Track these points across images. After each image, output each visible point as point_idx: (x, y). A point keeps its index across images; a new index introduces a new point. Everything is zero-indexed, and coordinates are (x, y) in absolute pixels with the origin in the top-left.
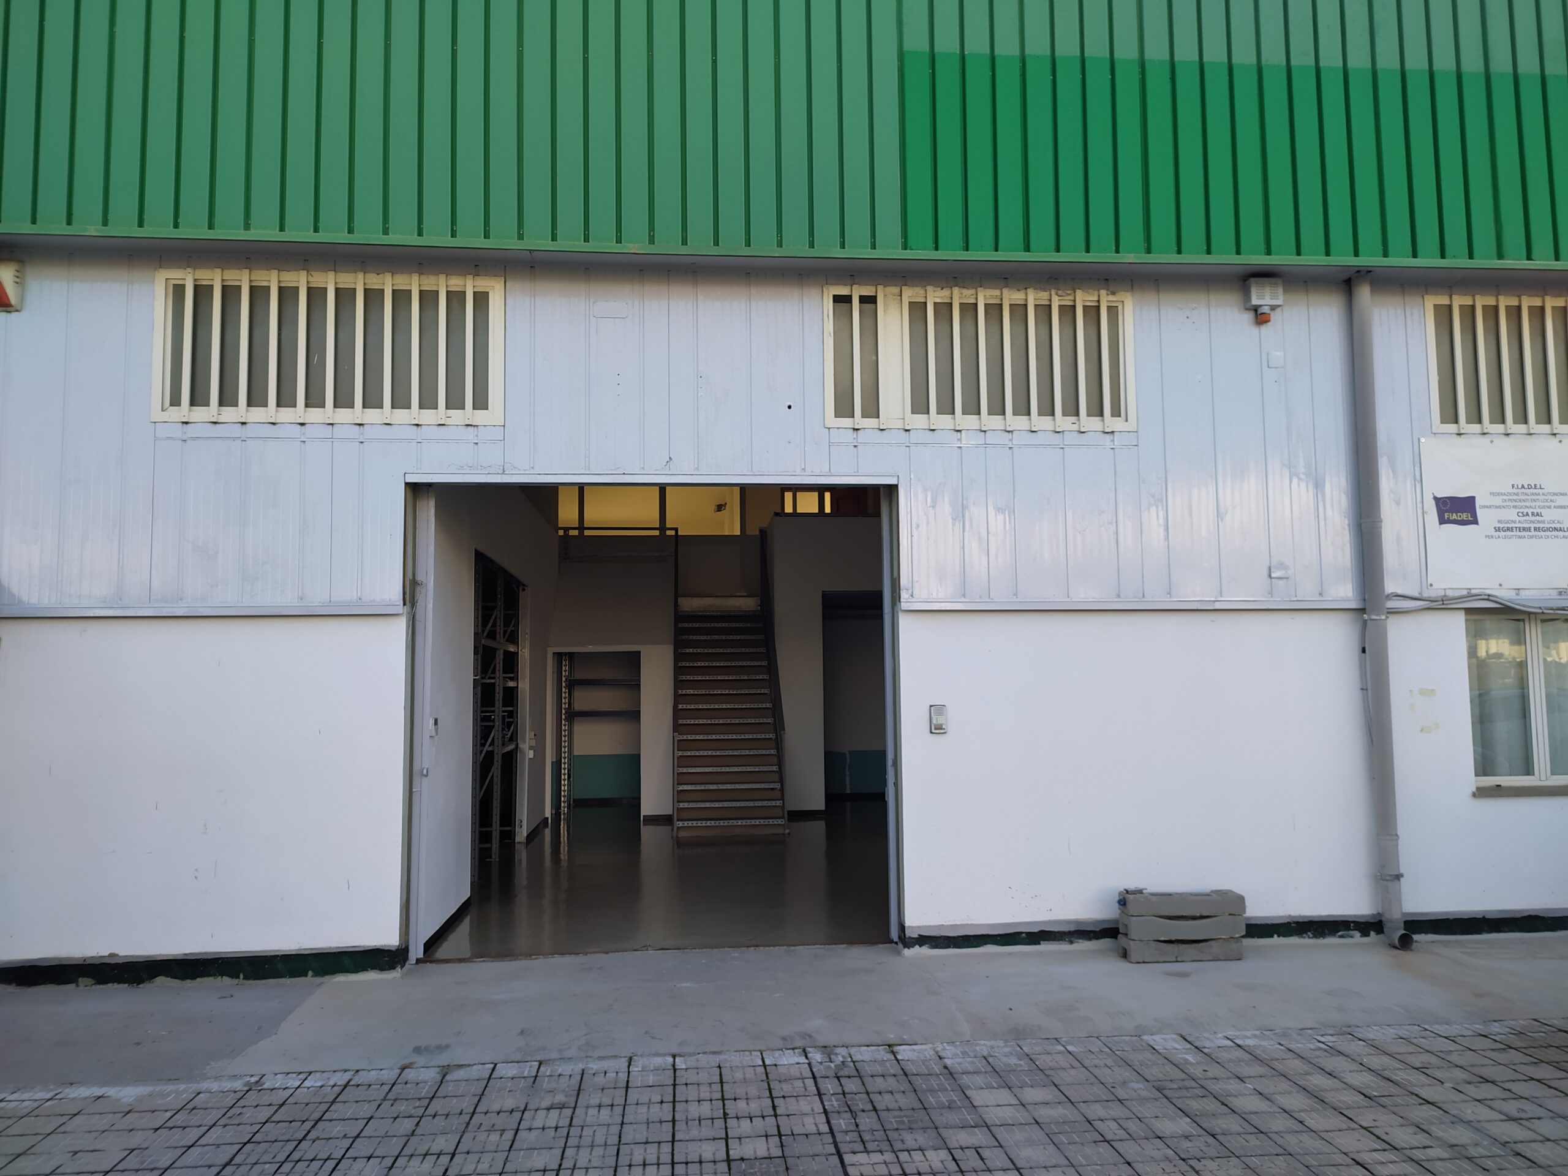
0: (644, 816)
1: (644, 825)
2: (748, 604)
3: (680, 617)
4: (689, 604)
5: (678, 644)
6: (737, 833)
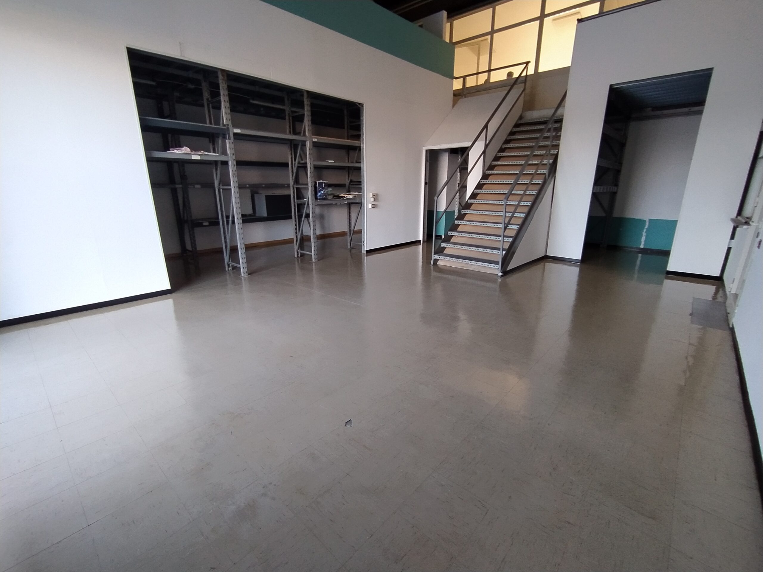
3: (519, 124)
6: (471, 269)
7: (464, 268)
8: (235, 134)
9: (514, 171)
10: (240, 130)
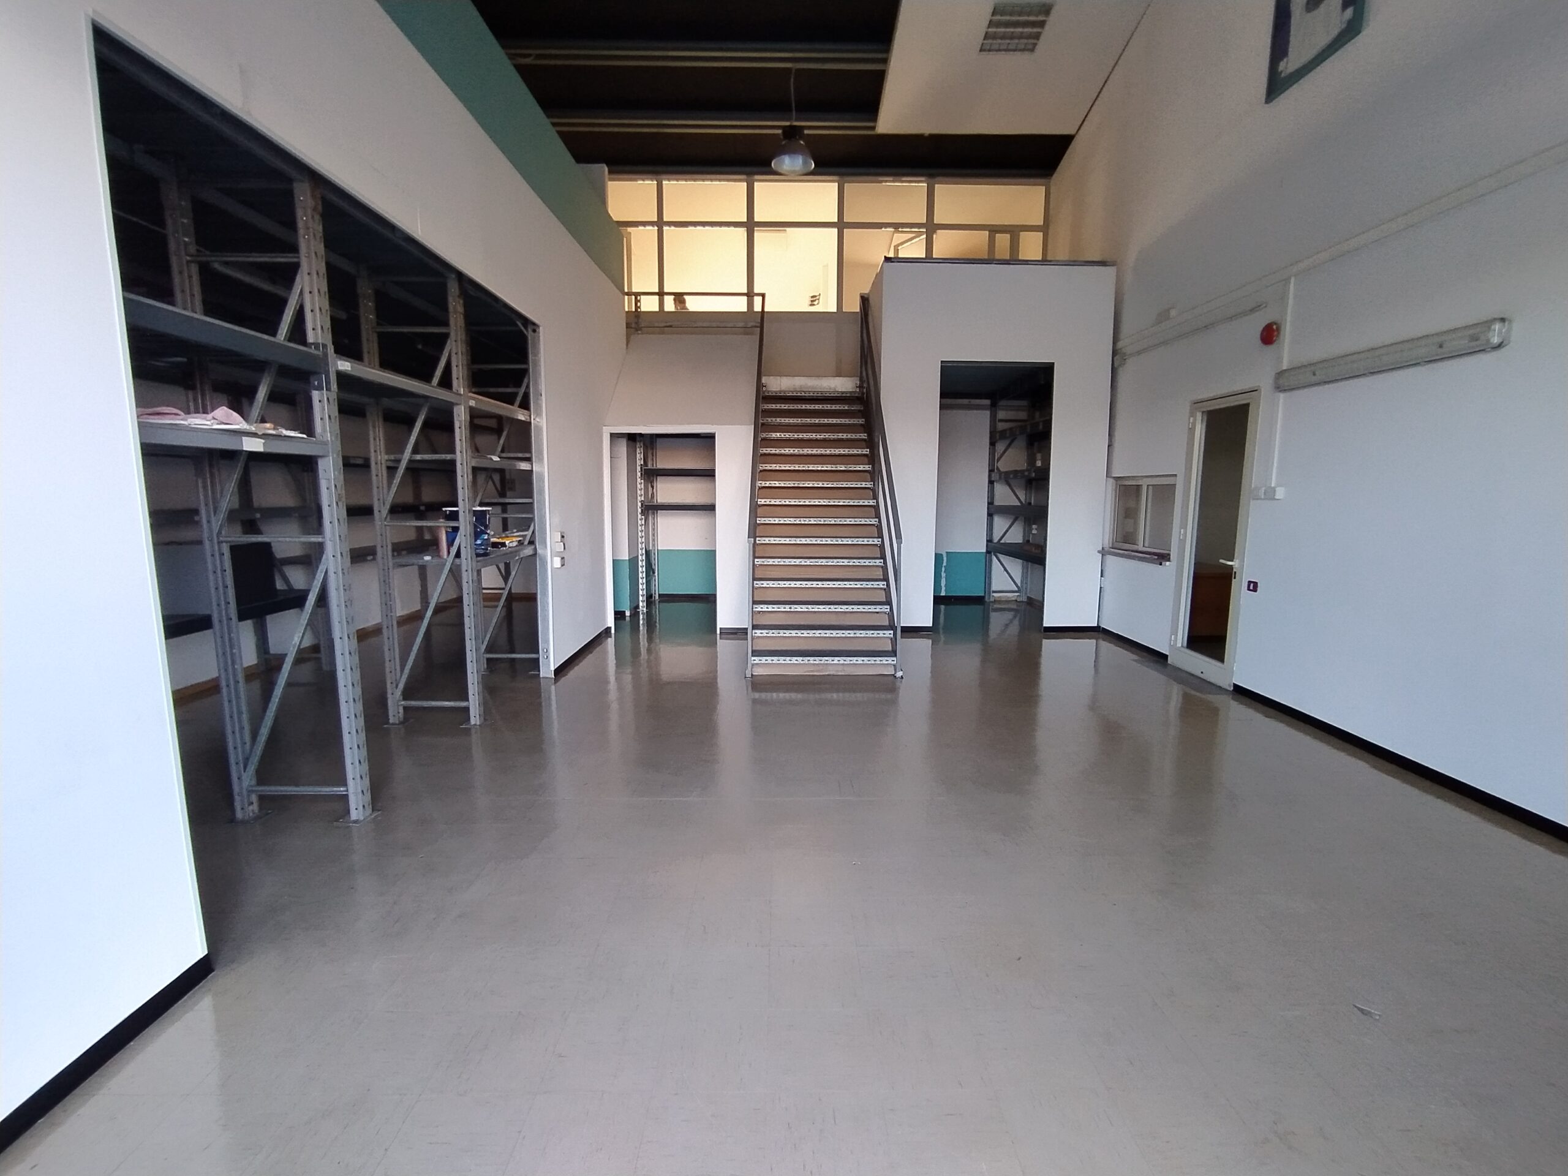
0: (721, 629)
1: (720, 638)
2: (844, 385)
3: (763, 397)
4: (777, 384)
5: (760, 427)
6: (831, 673)
7: (815, 674)
8: (342, 376)
9: (813, 483)
10: (349, 364)
